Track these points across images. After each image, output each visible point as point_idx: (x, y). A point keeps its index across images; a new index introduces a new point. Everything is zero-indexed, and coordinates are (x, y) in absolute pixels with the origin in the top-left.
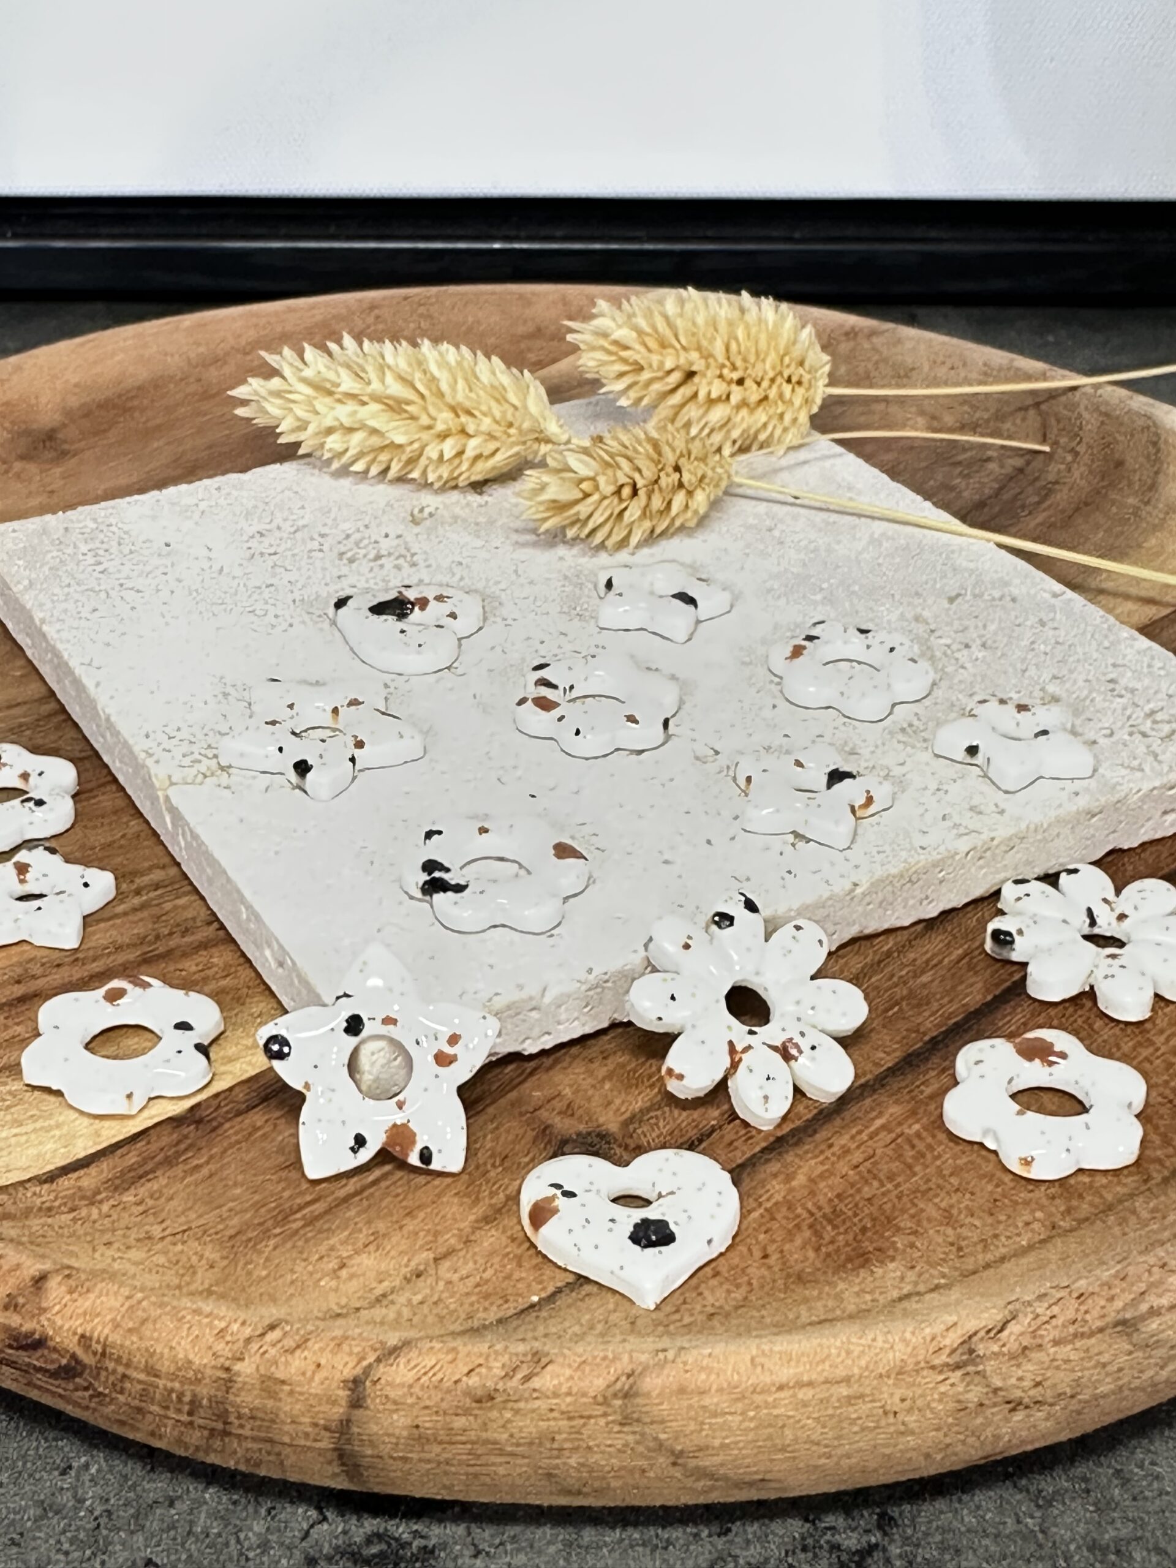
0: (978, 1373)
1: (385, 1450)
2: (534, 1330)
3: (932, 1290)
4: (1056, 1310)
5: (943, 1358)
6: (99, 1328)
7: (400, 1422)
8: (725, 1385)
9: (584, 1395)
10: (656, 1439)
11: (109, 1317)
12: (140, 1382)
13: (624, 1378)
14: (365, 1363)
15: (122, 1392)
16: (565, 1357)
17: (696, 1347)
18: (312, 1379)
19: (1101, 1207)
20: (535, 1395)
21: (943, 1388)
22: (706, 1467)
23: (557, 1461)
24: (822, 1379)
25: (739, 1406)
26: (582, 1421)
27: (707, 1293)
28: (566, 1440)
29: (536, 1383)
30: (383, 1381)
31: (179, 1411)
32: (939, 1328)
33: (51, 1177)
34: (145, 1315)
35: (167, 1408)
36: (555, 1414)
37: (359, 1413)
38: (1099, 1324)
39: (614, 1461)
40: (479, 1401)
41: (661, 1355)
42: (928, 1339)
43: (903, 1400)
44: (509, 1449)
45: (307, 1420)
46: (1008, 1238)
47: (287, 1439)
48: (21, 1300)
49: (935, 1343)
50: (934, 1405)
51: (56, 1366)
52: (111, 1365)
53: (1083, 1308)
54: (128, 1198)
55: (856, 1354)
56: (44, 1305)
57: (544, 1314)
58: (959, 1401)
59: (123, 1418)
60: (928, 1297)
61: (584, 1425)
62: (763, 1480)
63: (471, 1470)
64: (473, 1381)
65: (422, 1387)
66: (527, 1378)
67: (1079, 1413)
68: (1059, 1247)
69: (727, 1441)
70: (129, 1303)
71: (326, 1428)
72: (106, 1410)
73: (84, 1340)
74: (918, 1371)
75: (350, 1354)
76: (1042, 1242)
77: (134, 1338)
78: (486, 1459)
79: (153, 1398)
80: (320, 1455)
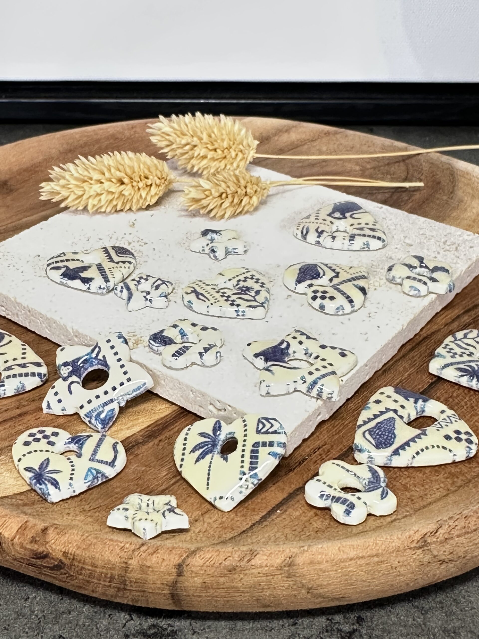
0: (428, 550)
1: (191, 593)
2: (247, 541)
3: (404, 517)
4: (457, 523)
5: (414, 545)
6: (71, 549)
7: (198, 580)
8: (329, 560)
9: (273, 566)
10: (301, 583)
11: (75, 545)
12: (89, 570)
13: (288, 559)
14: (183, 558)
15: (81, 574)
16: (263, 551)
17: (315, 545)
18: (161, 565)
19: (466, 481)
20: (253, 567)
21: (414, 557)
22: (320, 593)
23: (261, 594)
24: (367, 555)
25: (335, 568)
26: (271, 577)
27: (314, 523)
28: (265, 585)
29: (253, 562)
30: (191, 564)
31: (105, 581)
32: (412, 532)
34: (90, 543)
35: (100, 580)
36: (261, 575)
37: (181, 578)
38: (474, 528)
39: (284, 593)
40: (230, 571)
41: (302, 549)
42: (408, 537)
43: (399, 562)
44: (242, 589)
45: (159, 582)
46: (431, 495)
47: (151, 591)
48: (38, 539)
49: (411, 539)
50: (411, 564)
51: (53, 565)
52: (76, 564)
53: (467, 522)
55: (380, 544)
56: (47, 540)
57: (249, 534)
58: (420, 561)
59: (81, 585)
60: (403, 520)
61: (273, 578)
62: (343, 597)
63: (226, 599)
64: (227, 563)
65: (207, 566)
66: (249, 561)
67: (466, 564)
68: (452, 498)
69: (330, 582)
70: (82, 538)
71: (167, 585)
72: (73, 582)
73: (65, 554)
74: (405, 550)
75: (176, 554)
76: (444, 496)
77: (86, 552)
78: (232, 594)
79: (94, 577)
80: (164, 596)
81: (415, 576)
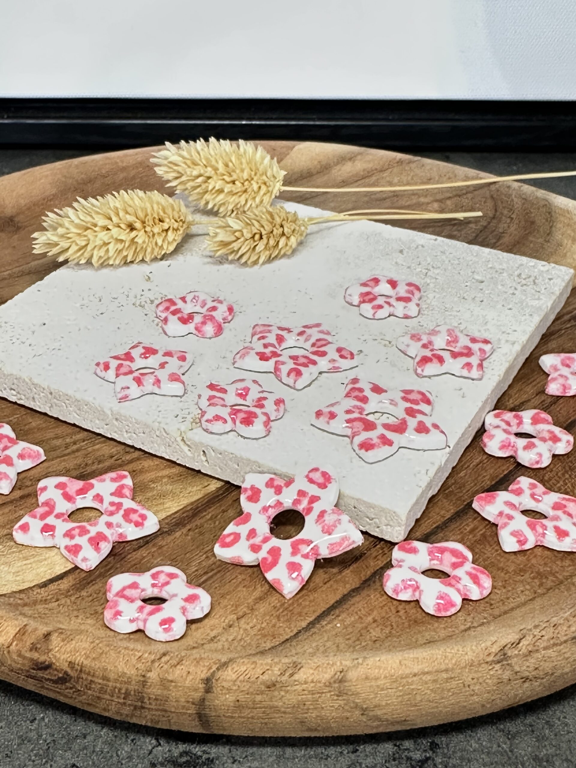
0: (508, 664)
1: (222, 713)
2: (291, 651)
3: (480, 625)
4: (543, 633)
5: (491, 658)
6: (79, 658)
7: (230, 698)
8: (388, 675)
9: (320, 682)
10: (354, 702)
11: (83, 653)
12: (100, 684)
13: (339, 673)
14: (212, 671)
15: (90, 689)
16: (308, 663)
17: (372, 656)
18: (186, 679)
19: (557, 583)
20: (296, 683)
21: (492, 673)
22: (377, 715)
23: (306, 715)
24: (434, 670)
25: (395, 685)
26: (319, 695)
27: (371, 631)
28: (311, 704)
29: (296, 677)
30: (221, 678)
31: (118, 697)
32: (489, 643)
33: (44, 585)
34: (101, 651)
35: (113, 696)
36: (306, 692)
37: (209, 696)
38: (565, 638)
39: (333, 714)
40: (269, 687)
41: (356, 662)
42: (484, 649)
43: (473, 679)
44: (283, 709)
45: (183, 700)
46: (514, 599)
47: (173, 710)
48: (39, 646)
49: (487, 651)
50: (487, 681)
51: (56, 678)
52: (84, 676)
53: (557, 631)
54: (84, 593)
55: (449, 658)
56: (51, 647)
57: (294, 643)
58: (499, 679)
59: (90, 702)
60: (479, 629)
61: (320, 697)
62: (405, 720)
63: (263, 721)
64: (266, 677)
65: (240, 681)
66: (292, 675)
67: (555, 682)
68: (538, 602)
69: (389, 702)
70: (92, 645)
71: (193, 703)
72: (81, 698)
73: (71, 664)
74: (480, 664)
75: (204, 666)
76: (531, 600)
77: (96, 663)
78: (271, 715)
79: (106, 691)
80: (190, 716)
81: (492, 695)
